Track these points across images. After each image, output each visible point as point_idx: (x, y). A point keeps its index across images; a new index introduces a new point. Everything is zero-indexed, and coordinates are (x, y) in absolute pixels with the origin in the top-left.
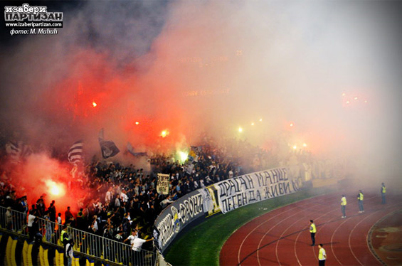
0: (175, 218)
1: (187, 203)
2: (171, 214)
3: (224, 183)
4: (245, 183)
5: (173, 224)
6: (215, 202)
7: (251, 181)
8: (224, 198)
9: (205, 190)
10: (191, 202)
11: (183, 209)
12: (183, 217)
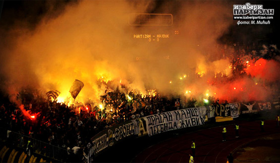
0: (111, 136)
1: (121, 128)
2: (107, 134)
3: (151, 117)
4: (166, 117)
5: (107, 140)
6: (143, 129)
7: (171, 116)
8: (151, 126)
9: (137, 120)
10: (125, 128)
11: (117, 132)
12: (117, 137)
